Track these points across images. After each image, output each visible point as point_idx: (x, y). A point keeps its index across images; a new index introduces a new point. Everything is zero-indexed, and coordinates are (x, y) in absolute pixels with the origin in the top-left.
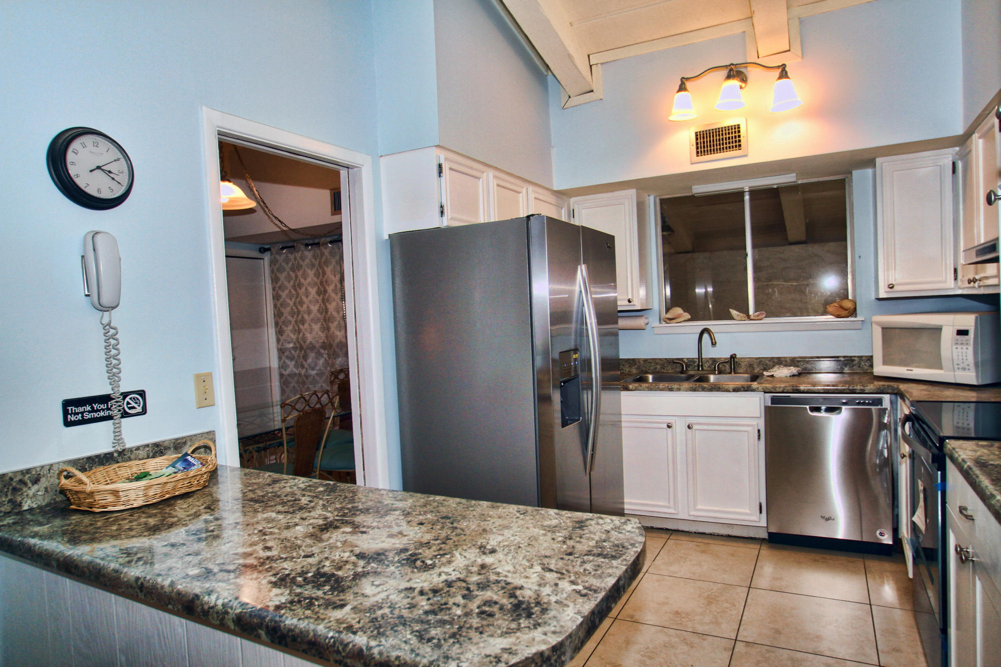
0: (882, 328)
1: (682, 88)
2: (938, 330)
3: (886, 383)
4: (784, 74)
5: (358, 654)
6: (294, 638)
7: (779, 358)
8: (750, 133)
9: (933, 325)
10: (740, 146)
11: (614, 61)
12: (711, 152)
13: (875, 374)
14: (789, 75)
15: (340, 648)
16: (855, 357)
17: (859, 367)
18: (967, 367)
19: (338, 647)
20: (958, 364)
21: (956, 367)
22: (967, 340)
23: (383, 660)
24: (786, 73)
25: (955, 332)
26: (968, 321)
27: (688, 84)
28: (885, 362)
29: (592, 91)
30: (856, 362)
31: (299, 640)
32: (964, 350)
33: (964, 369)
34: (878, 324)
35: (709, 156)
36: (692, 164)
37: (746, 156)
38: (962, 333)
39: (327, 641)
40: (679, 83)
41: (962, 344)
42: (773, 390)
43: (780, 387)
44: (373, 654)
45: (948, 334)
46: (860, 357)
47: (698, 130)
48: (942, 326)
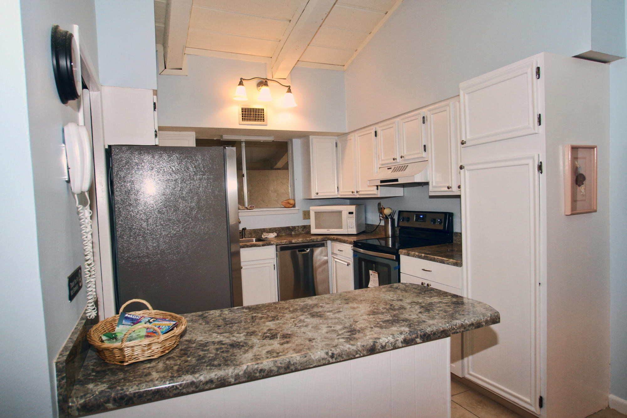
0: (315, 212)
1: (241, 83)
2: (340, 212)
3: (325, 237)
4: (289, 91)
5: (462, 326)
6: (434, 334)
7: (264, 229)
8: (268, 113)
9: (336, 210)
10: (264, 120)
11: (195, 55)
12: (249, 120)
13: (312, 233)
14: (291, 91)
15: (455, 327)
16: (296, 226)
17: (298, 231)
18: (353, 227)
19: (453, 327)
20: (349, 226)
21: (348, 227)
22: (353, 216)
23: (470, 323)
24: (290, 90)
25: (348, 213)
26: (353, 208)
27: (244, 82)
28: (317, 227)
29: (181, 69)
30: (297, 229)
31: (437, 333)
32: (352, 220)
33: (352, 228)
34: (313, 210)
35: (250, 122)
36: (240, 124)
37: (266, 125)
38: (351, 213)
39: (448, 327)
40: (240, 80)
41: (351, 218)
42: (281, 244)
43: (284, 242)
44: (466, 323)
45: (345, 214)
46: (298, 226)
47: (243, 107)
48: (342, 211)
